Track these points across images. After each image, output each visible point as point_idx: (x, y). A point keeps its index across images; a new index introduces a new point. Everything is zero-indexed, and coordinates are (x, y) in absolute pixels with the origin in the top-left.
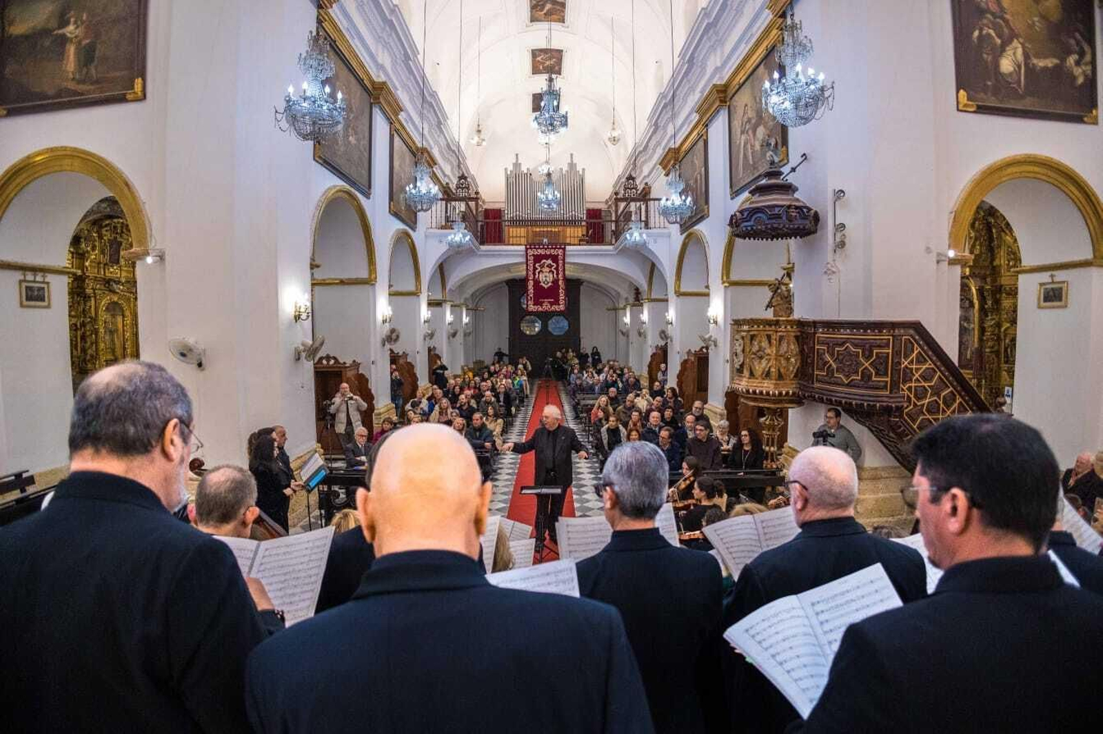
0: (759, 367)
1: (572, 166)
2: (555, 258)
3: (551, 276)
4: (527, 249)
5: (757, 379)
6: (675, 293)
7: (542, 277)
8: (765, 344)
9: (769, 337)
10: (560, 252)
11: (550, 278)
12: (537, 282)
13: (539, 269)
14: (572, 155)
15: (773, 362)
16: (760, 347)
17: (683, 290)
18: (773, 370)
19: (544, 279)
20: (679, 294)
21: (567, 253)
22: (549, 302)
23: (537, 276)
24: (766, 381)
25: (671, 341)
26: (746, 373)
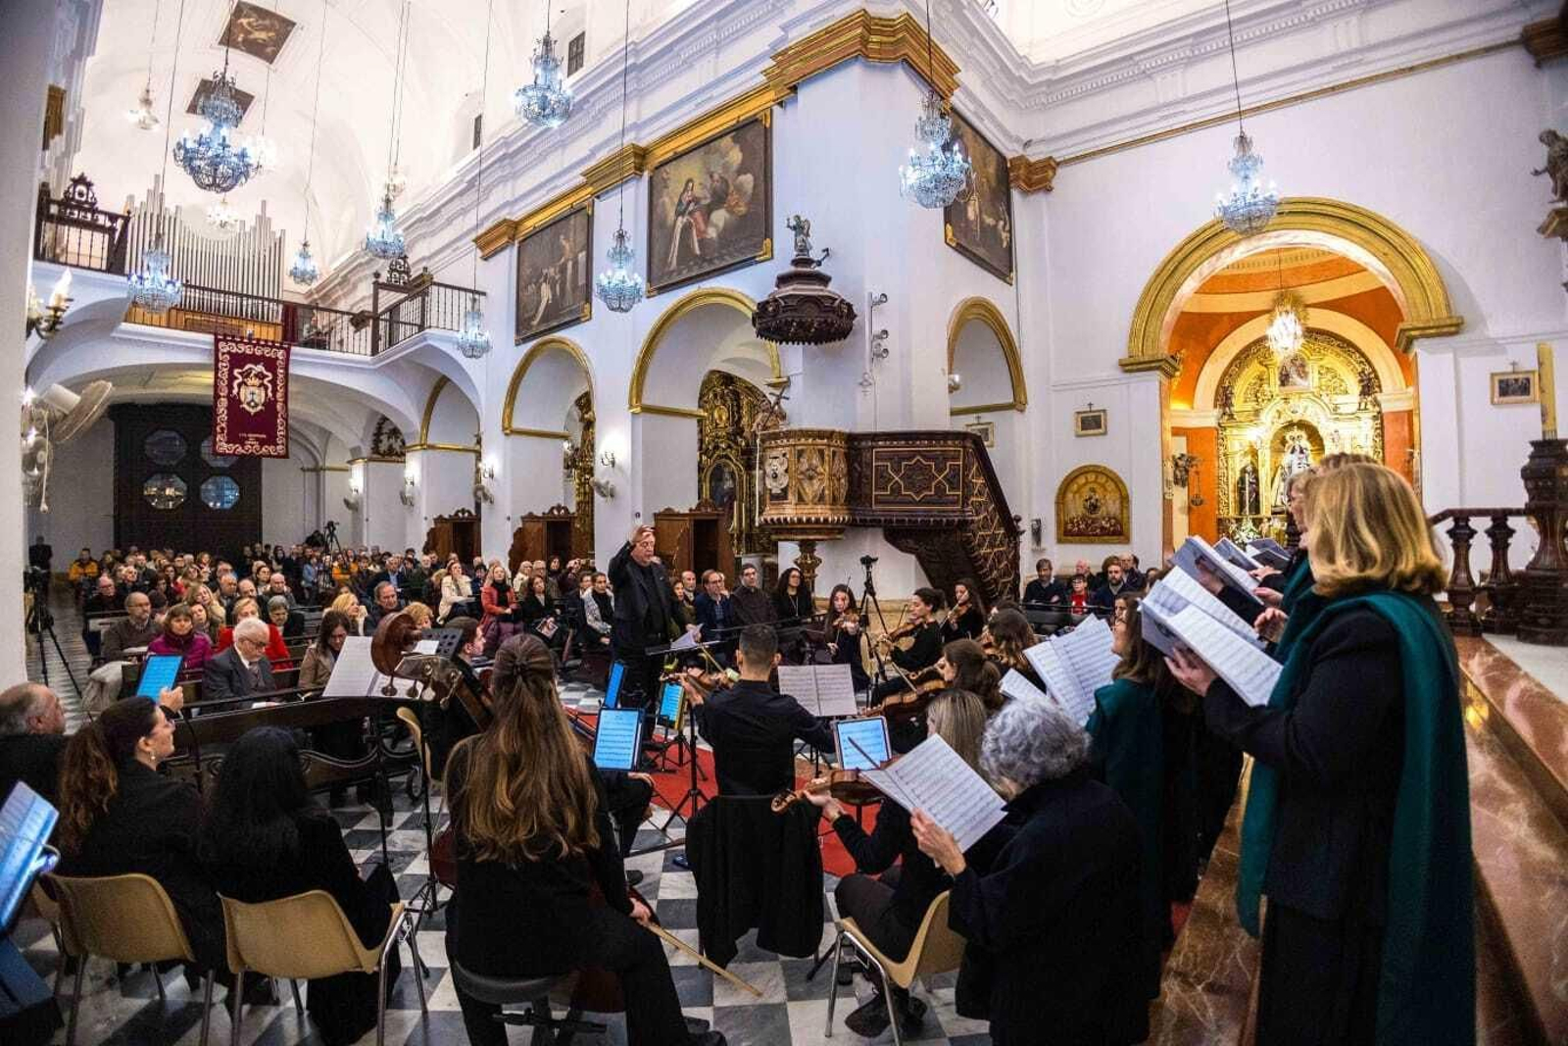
0: (811, 489)
1: (263, 220)
2: (271, 364)
3: (263, 395)
4: (217, 341)
5: (807, 505)
6: (504, 429)
7: (245, 394)
8: (816, 461)
9: (821, 452)
10: (280, 354)
11: (260, 396)
12: (234, 403)
13: (240, 380)
14: (264, 203)
15: (826, 483)
16: (810, 465)
17: (516, 424)
18: (827, 492)
19: (249, 398)
20: (509, 431)
21: (292, 357)
22: (257, 439)
23: (235, 391)
24: (819, 507)
25: (491, 502)
26: (792, 498)
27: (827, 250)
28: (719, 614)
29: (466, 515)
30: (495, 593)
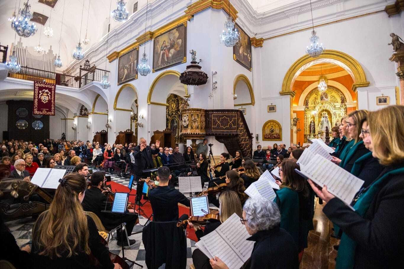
0: (195, 125)
1: (51, 51)
2: (50, 90)
3: (48, 98)
4: (35, 83)
5: (194, 129)
6: (114, 108)
7: (43, 98)
8: (196, 117)
9: (198, 115)
10: (53, 87)
11: (47, 98)
12: (40, 100)
13: (41, 94)
14: (51, 46)
15: (199, 123)
16: (195, 118)
17: (117, 107)
18: (199, 126)
19: (44, 99)
20: (116, 109)
21: (56, 88)
22: (46, 110)
23: (40, 97)
24: (197, 130)
25: (111, 128)
26: (189, 127)
27: (201, 60)
28: (168, 160)
29: (104, 132)
30: (107, 153)
